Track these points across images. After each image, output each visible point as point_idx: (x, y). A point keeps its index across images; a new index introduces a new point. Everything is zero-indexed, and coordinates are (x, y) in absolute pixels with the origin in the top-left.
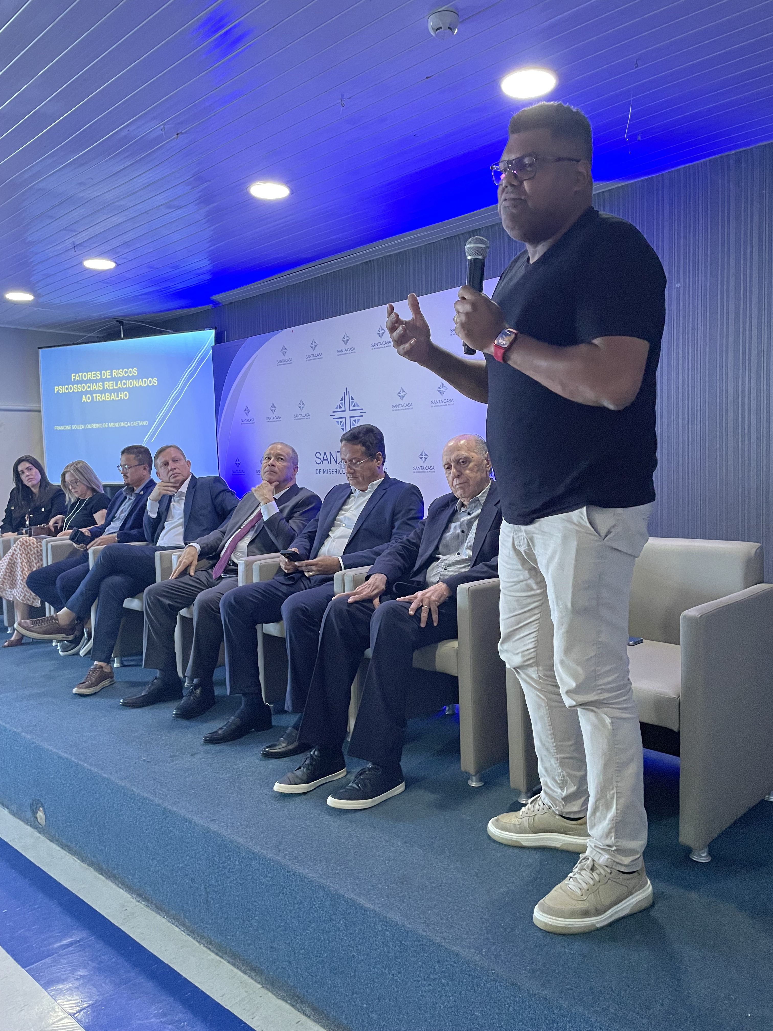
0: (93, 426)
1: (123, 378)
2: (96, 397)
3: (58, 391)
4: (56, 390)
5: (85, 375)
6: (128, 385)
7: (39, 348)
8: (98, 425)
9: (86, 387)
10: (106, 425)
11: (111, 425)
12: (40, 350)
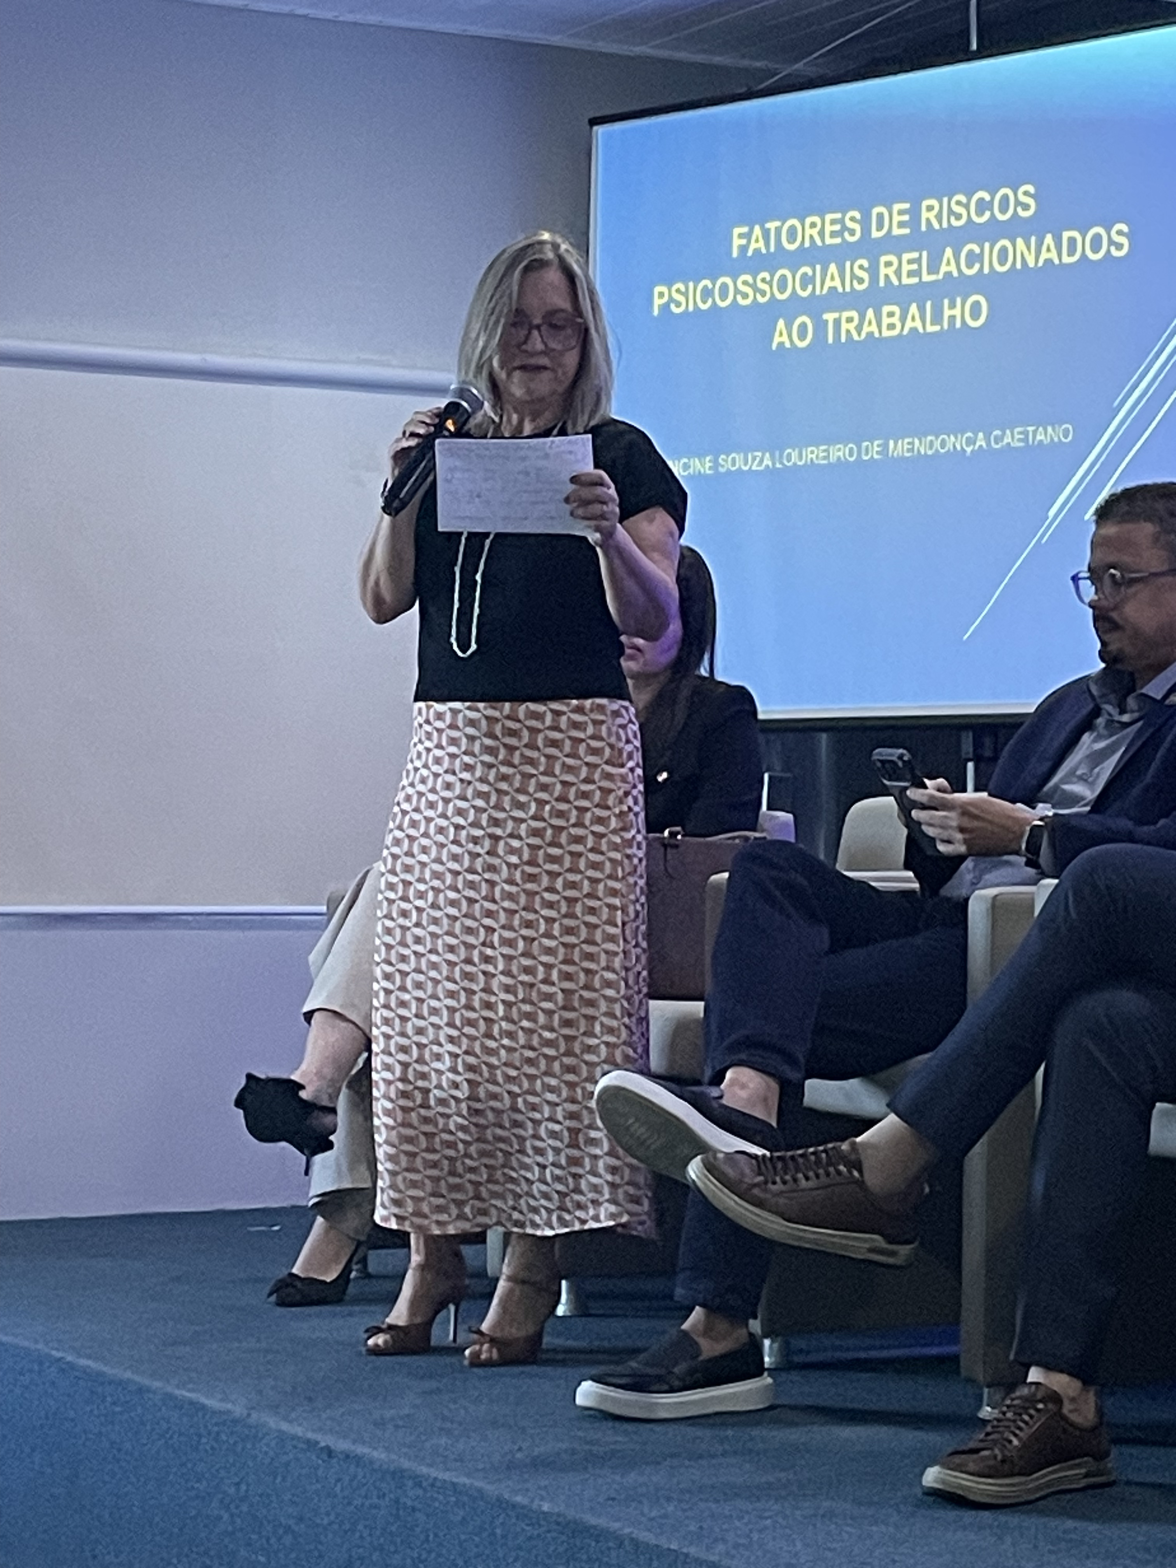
0: (814, 454)
1: (972, 232)
2: (837, 323)
3: (665, 308)
4: (657, 302)
5: (792, 231)
6: (991, 262)
7: (595, 122)
8: (839, 452)
9: (794, 284)
10: (873, 450)
11: (899, 448)
12: (600, 130)
